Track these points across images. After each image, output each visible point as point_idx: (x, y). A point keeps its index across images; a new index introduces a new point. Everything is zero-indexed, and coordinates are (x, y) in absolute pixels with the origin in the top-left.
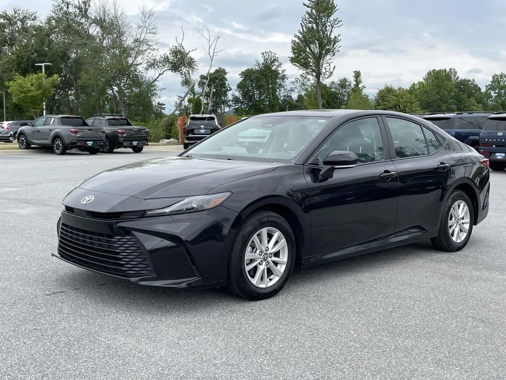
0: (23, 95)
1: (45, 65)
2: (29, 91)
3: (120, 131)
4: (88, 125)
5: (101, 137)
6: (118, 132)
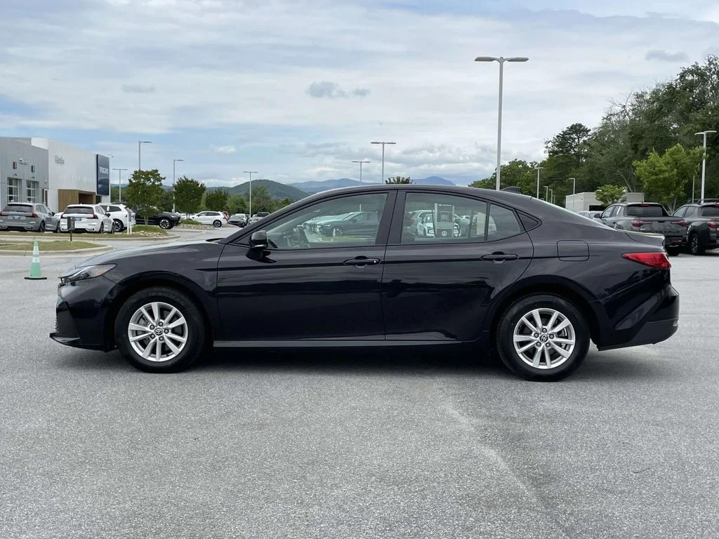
0: (654, 177)
1: (707, 134)
2: (661, 171)
3: (712, 223)
4: (668, 216)
5: (678, 232)
6: (710, 225)
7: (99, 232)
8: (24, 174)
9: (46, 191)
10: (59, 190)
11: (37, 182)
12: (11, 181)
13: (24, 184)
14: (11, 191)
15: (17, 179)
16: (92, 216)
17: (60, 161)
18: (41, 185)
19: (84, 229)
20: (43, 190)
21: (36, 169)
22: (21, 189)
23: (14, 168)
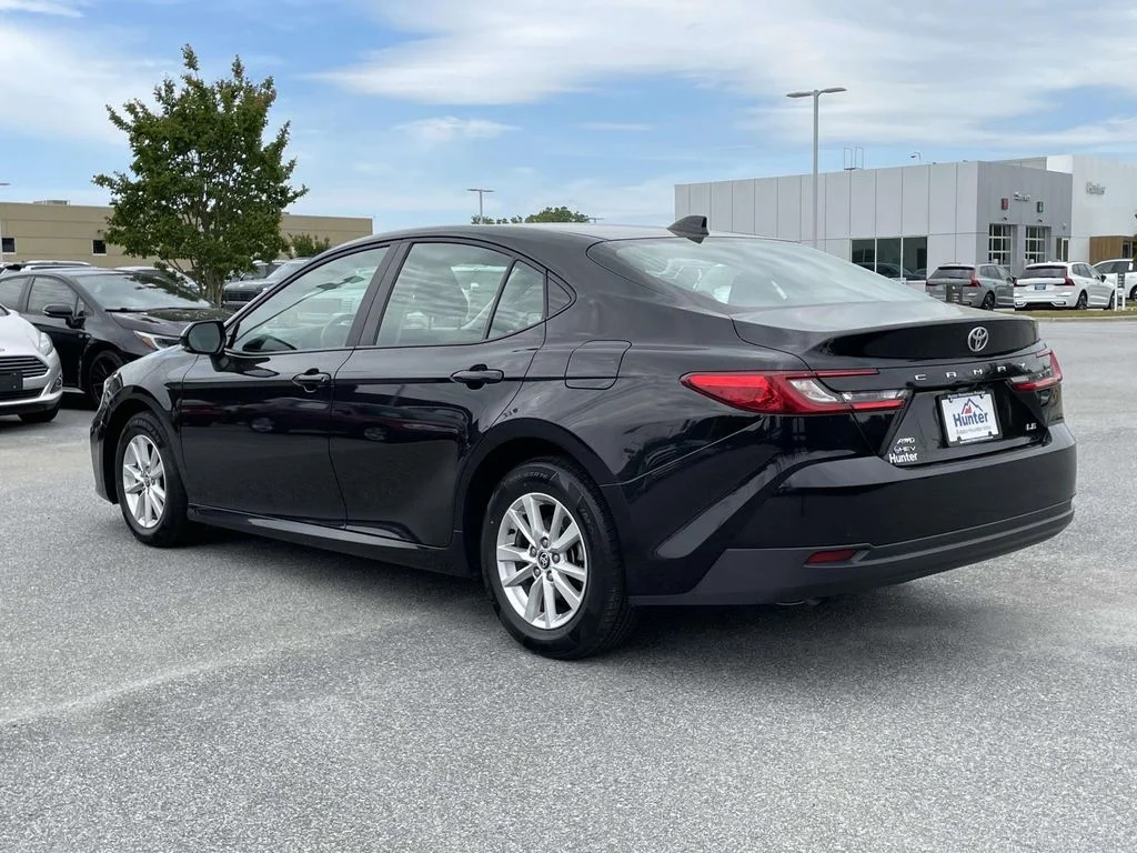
7: (1076, 308)
8: (1023, 217)
9: (1066, 243)
10: (1091, 238)
11: (1049, 228)
12: (996, 229)
13: (1022, 231)
14: (997, 245)
15: (1010, 226)
16: (1063, 280)
17: (1095, 190)
18: (1055, 233)
19: (1049, 303)
20: (1059, 241)
21: (1045, 208)
22: (1015, 242)
23: (1003, 208)
